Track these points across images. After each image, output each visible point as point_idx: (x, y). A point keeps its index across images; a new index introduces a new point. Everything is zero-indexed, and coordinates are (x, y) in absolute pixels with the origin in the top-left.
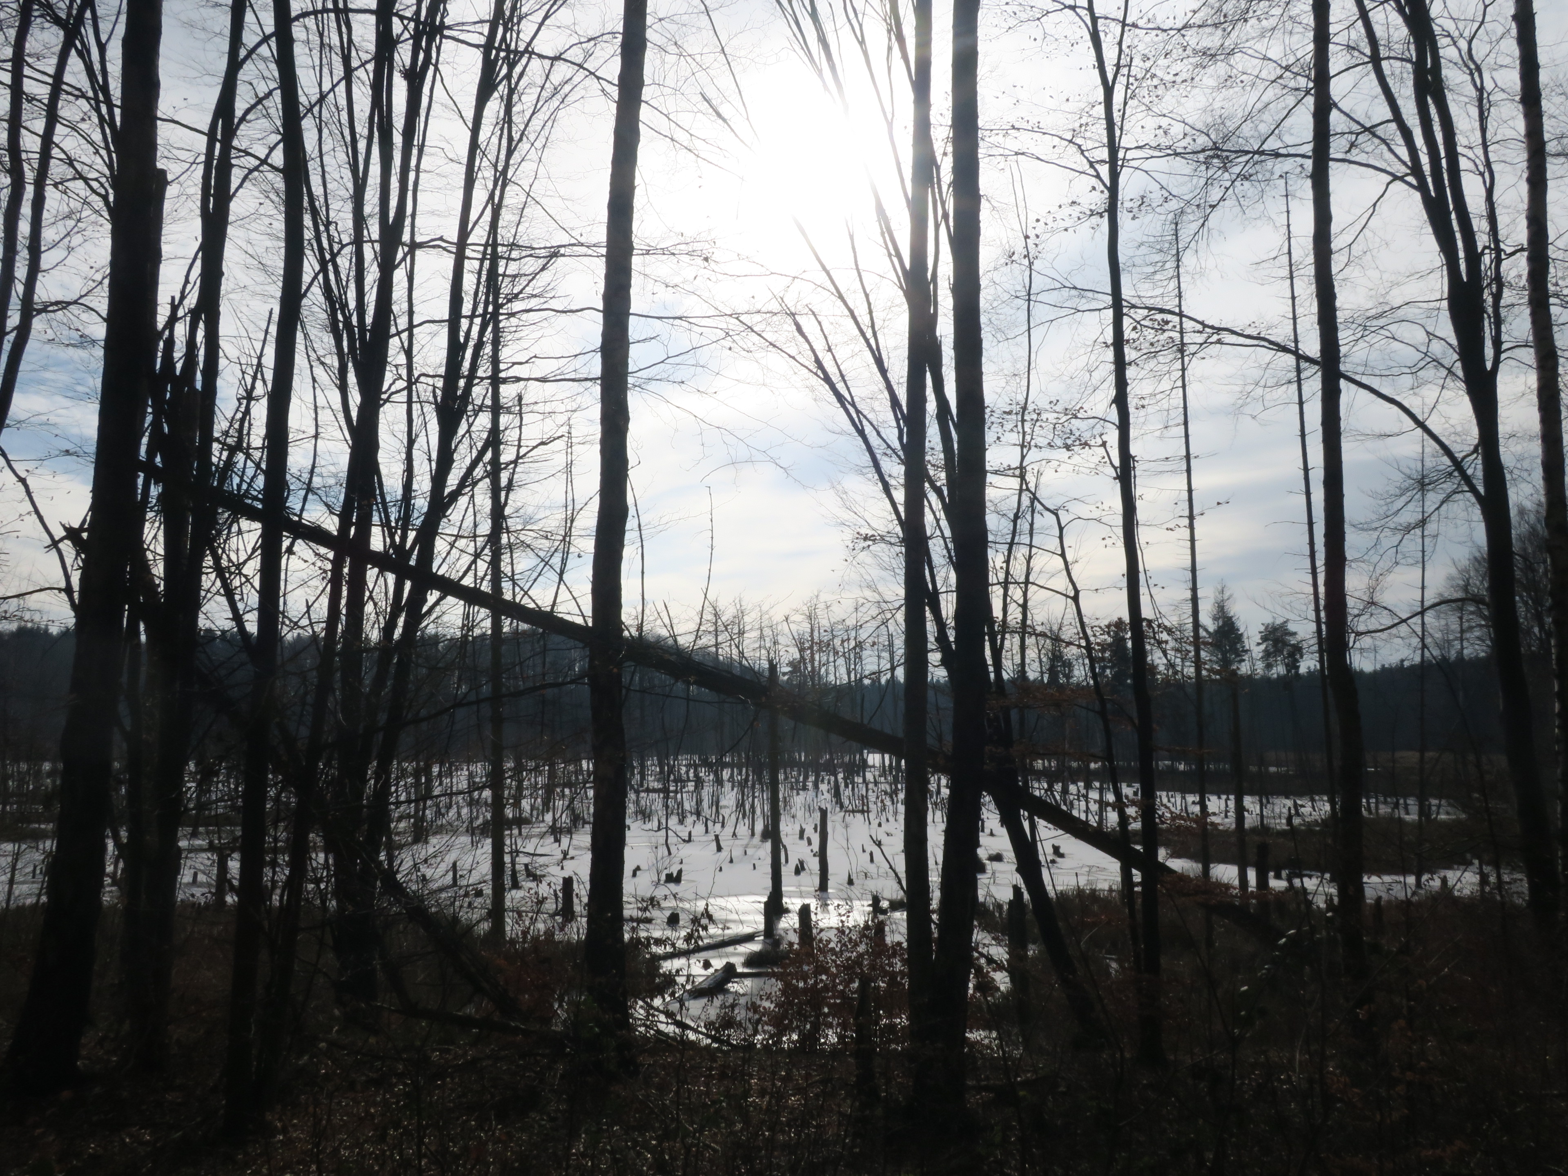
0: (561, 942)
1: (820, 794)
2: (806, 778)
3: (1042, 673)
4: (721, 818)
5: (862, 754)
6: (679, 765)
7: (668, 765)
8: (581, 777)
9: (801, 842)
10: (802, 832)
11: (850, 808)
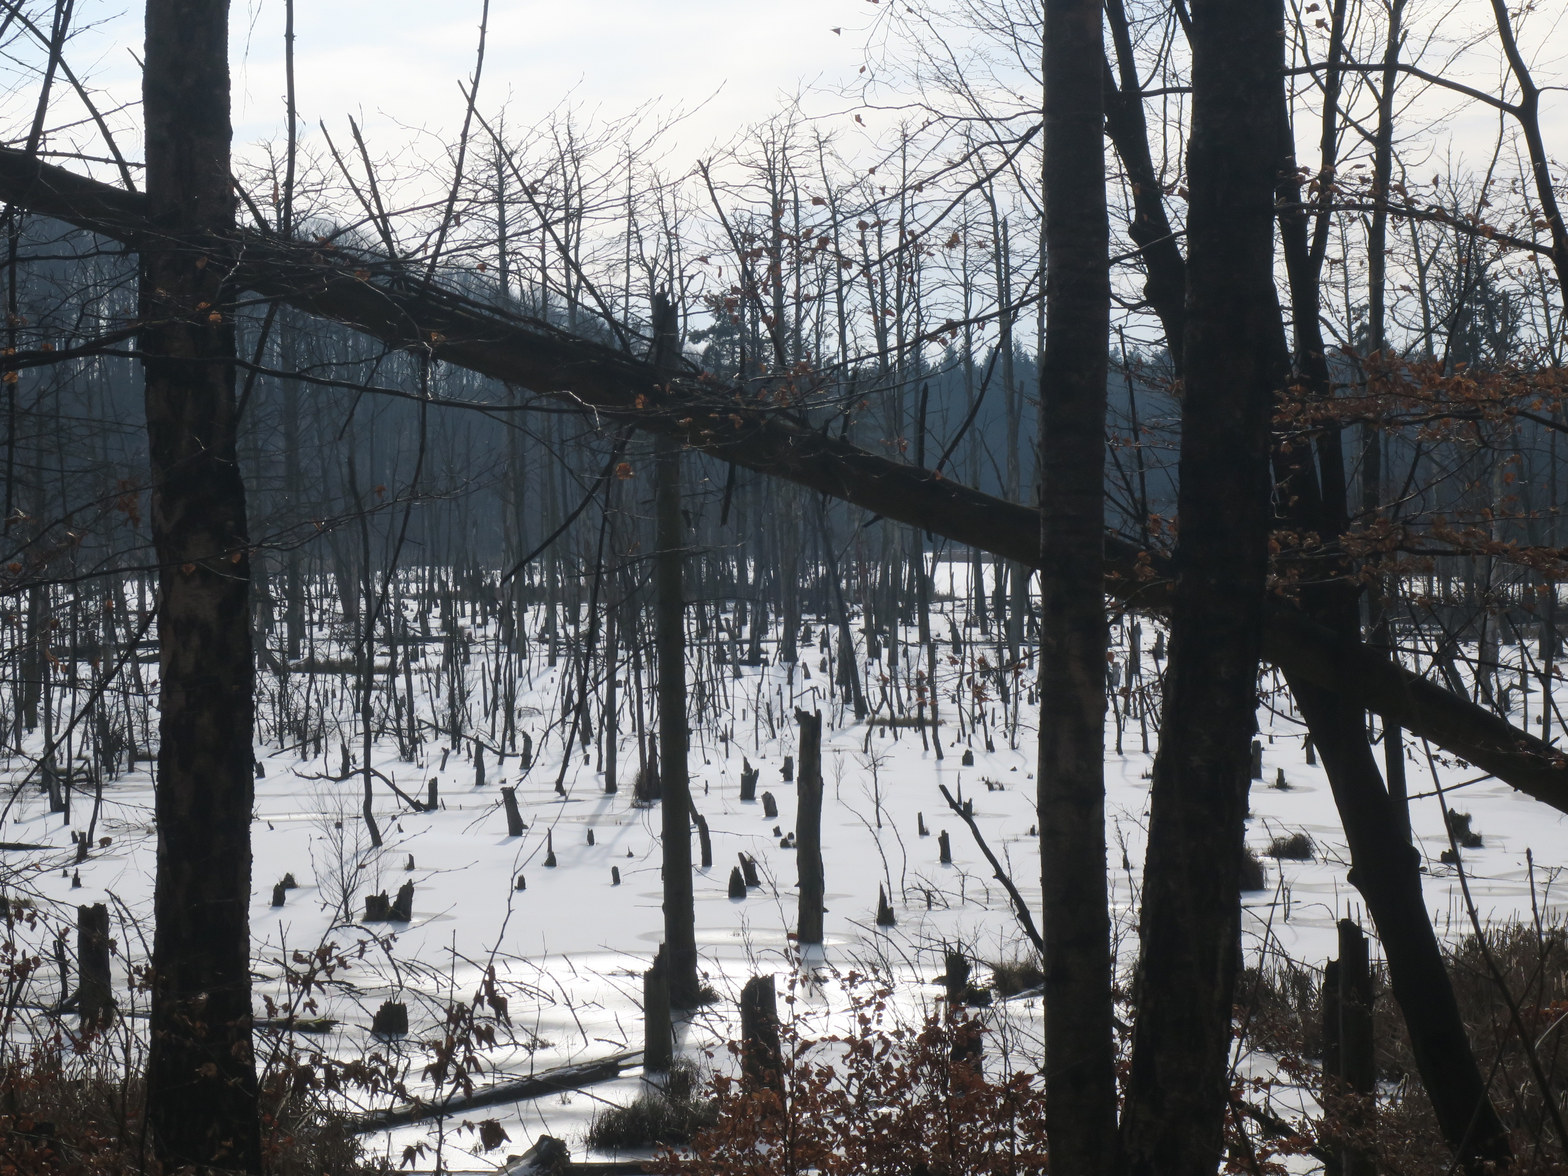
0: (79, 1084)
1: (799, 674)
2: (760, 630)
3: (1428, 331)
4: (520, 742)
5: (917, 563)
6: (399, 596)
7: (369, 595)
8: (120, 632)
9: (747, 807)
10: (749, 780)
11: (885, 712)
